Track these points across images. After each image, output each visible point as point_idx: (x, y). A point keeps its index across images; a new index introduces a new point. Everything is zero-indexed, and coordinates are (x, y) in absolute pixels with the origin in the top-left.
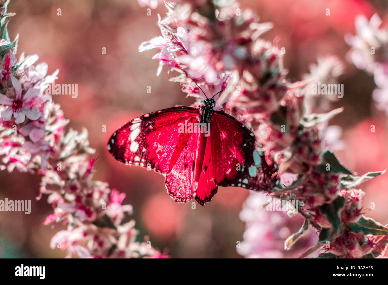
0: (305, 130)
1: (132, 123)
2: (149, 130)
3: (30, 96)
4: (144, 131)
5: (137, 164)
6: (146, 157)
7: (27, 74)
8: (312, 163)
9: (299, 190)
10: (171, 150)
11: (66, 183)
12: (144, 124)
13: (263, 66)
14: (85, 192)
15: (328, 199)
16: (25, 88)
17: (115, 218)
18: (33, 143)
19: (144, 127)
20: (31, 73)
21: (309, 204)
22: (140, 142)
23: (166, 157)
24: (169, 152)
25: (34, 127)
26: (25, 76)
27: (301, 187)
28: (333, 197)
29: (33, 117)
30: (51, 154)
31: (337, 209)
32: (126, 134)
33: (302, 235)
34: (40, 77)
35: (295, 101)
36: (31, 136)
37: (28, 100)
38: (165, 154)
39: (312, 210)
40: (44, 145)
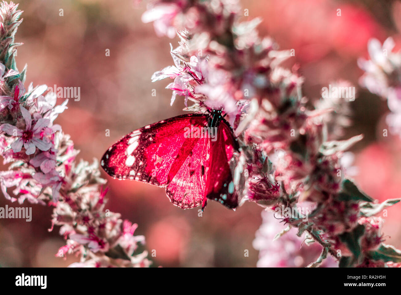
0: (324, 158)
1: (130, 136)
2: (149, 142)
3: (40, 126)
4: (143, 144)
5: (132, 178)
6: (143, 170)
7: (36, 105)
8: (332, 191)
9: (319, 218)
10: (171, 162)
11: (78, 214)
12: (143, 136)
13: (282, 95)
14: (98, 223)
15: (348, 227)
16: (35, 119)
17: (128, 249)
18: (44, 174)
19: (142, 140)
20: (40, 104)
21: (329, 233)
22: (137, 156)
23: (166, 168)
24: (169, 164)
25: (45, 158)
26: (34, 106)
27: (321, 215)
28: (353, 226)
29: (44, 147)
30: (62, 185)
31: (357, 237)
32: (122, 148)
33: (321, 264)
34: (50, 107)
35: (314, 129)
36: (42, 167)
37: (38, 131)
38: (165, 165)
39: (332, 238)
40: (55, 176)
